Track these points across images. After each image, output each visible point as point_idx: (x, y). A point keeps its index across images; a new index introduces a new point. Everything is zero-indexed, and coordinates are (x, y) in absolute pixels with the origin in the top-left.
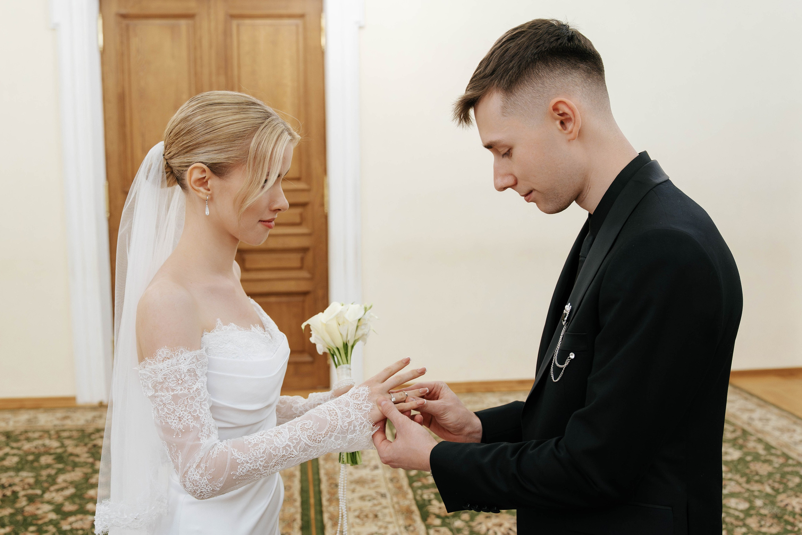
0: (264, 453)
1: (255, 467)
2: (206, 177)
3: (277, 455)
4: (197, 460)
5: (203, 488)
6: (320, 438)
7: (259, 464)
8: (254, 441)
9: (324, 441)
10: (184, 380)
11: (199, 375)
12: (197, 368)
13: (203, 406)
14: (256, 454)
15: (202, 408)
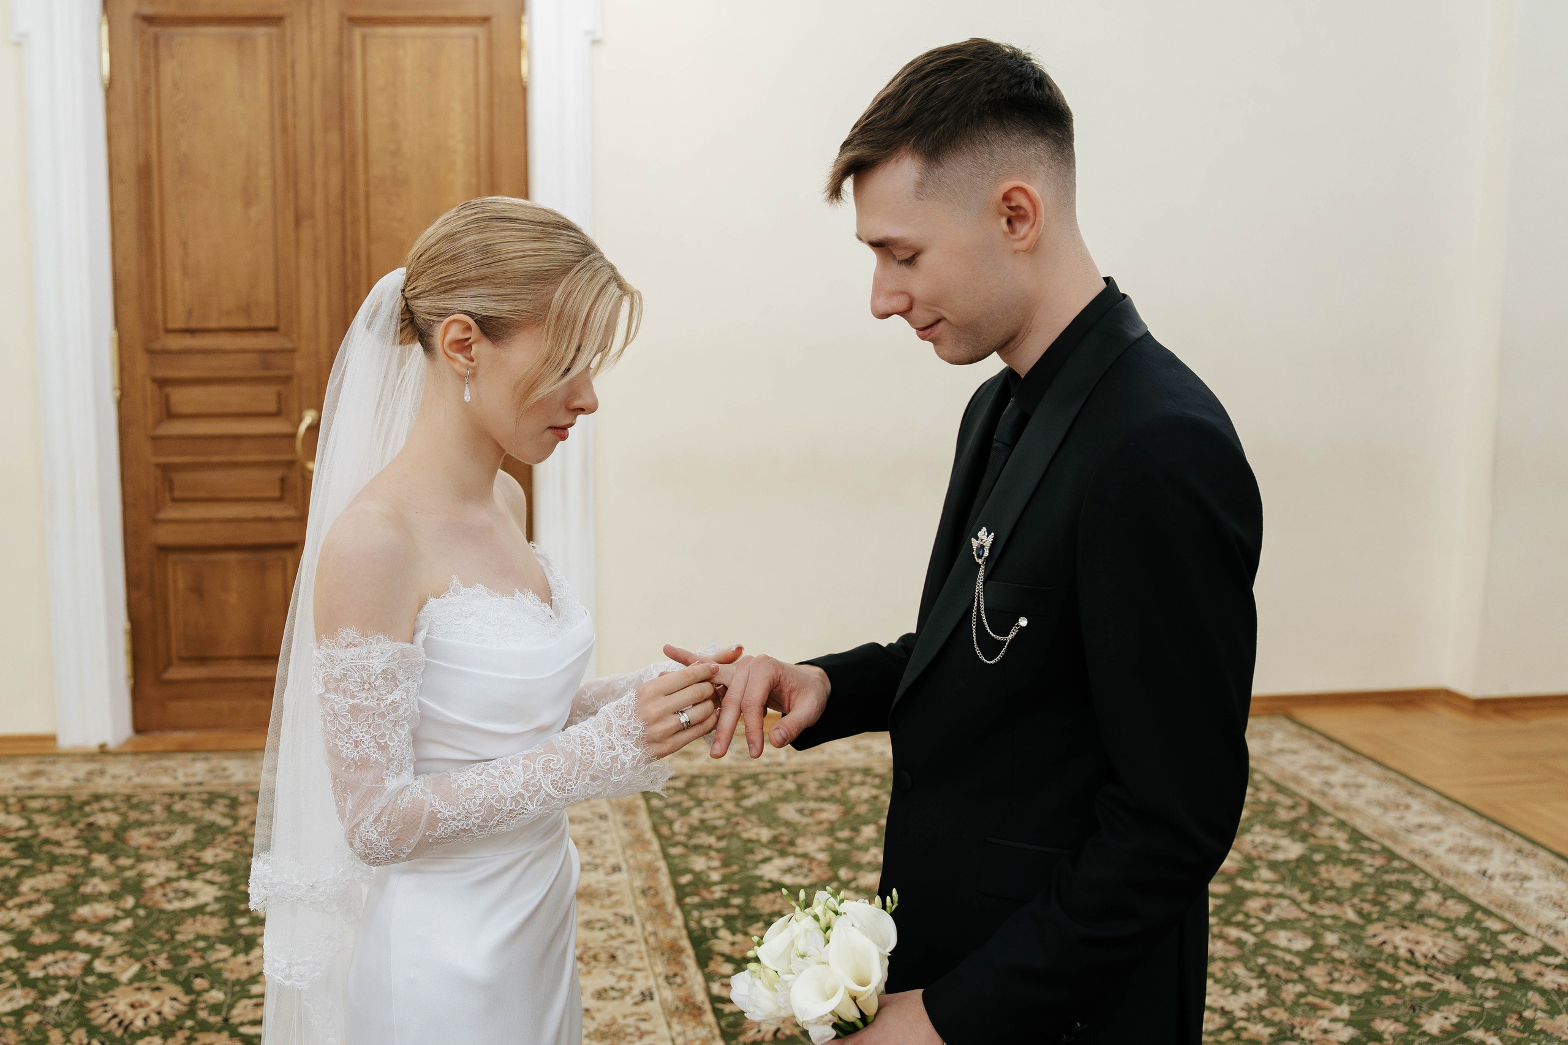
0: (481, 805)
1: (465, 826)
2: (470, 338)
3: (502, 809)
4: (377, 810)
5: (381, 852)
6: (571, 786)
7: (473, 823)
8: (467, 785)
9: (577, 789)
10: (373, 685)
11: (400, 680)
12: (400, 667)
13: (397, 728)
14: (469, 806)
15: (396, 732)
